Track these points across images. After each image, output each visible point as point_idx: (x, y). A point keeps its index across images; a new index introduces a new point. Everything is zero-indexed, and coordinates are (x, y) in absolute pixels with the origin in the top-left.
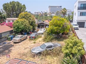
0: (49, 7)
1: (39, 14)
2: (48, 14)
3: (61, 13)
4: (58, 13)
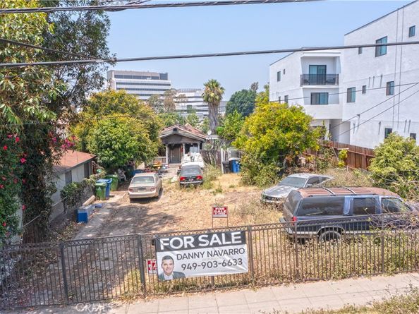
3: (170, 105)
4: (155, 103)
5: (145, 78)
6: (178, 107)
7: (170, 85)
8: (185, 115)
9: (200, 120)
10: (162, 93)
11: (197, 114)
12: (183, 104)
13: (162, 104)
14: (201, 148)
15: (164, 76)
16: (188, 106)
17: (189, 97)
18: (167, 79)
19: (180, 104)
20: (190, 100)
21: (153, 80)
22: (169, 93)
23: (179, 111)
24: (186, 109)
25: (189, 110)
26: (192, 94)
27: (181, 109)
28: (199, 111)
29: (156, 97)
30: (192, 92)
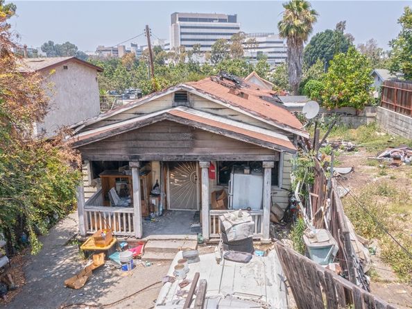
0: (173, 21)
1: (121, 54)
2: (171, 54)
3: (237, 51)
4: (221, 49)
5: (211, 20)
6: (247, 54)
7: (238, 28)
8: (255, 63)
9: (271, 68)
10: (230, 37)
11: (268, 61)
12: (253, 50)
13: (229, 50)
14: (275, 182)
15: (233, 19)
16: (258, 53)
17: (260, 43)
18: (235, 22)
19: (249, 50)
20: (260, 45)
21: (219, 23)
22: (237, 37)
23: (247, 58)
24: (255, 55)
25: (260, 56)
26: (264, 39)
27: (250, 56)
28: (269, 58)
29: (222, 42)
30: (264, 36)
